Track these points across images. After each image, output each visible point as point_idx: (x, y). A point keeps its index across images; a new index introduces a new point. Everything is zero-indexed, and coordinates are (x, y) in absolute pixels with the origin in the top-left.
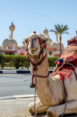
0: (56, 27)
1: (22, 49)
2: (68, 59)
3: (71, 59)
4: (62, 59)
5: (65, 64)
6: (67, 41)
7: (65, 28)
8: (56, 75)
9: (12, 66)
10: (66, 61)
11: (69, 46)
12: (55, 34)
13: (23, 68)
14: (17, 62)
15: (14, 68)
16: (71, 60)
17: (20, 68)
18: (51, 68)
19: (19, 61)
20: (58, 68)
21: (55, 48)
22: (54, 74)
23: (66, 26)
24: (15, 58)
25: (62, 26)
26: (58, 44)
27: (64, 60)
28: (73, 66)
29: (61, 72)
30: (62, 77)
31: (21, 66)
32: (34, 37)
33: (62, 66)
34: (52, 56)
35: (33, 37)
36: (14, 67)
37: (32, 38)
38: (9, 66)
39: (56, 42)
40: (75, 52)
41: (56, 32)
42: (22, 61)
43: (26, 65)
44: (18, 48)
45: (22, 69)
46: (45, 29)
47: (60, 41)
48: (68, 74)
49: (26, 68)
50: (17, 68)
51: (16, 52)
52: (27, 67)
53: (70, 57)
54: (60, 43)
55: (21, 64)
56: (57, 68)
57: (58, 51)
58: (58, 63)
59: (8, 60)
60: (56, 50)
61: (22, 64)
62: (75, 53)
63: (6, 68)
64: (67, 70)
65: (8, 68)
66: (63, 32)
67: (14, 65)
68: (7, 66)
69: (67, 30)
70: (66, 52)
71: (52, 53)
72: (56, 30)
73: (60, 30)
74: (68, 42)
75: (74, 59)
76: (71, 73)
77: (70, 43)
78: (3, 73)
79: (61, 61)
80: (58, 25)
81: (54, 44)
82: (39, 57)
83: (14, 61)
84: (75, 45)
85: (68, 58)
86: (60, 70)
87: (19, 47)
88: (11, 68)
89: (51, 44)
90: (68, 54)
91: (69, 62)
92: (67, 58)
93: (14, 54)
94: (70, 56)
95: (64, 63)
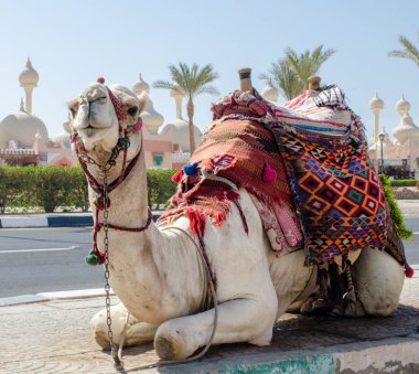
0: (175, 72)
1: (63, 146)
2: (217, 164)
3: (224, 163)
4: (196, 165)
5: (206, 180)
6: (211, 106)
7: (206, 75)
8: (176, 219)
9: (33, 204)
10: (210, 172)
11: (218, 122)
12: (172, 95)
13: (67, 208)
14: (46, 188)
15: (37, 208)
16: (225, 166)
17: (59, 209)
18: (162, 206)
19: (54, 184)
20: (185, 195)
21: (174, 143)
22: (170, 215)
23: (208, 69)
24: (42, 175)
25: (195, 68)
26: (182, 128)
27: (203, 168)
28: (234, 186)
29: (194, 207)
30: (196, 226)
31: (62, 201)
32: (95, 92)
33: (196, 188)
34: (165, 167)
35: (92, 92)
36: (40, 205)
37: (88, 97)
38: (22, 202)
39: (176, 122)
40: (237, 139)
41: (175, 89)
42: (65, 185)
43: (80, 198)
44: (51, 145)
45: (65, 211)
46: (138, 81)
47: (187, 119)
48: (217, 214)
49: (80, 209)
50: (49, 209)
51: (43, 157)
52: (81, 206)
53: (223, 158)
54: (191, 123)
55: (60, 194)
56: (180, 196)
57: (184, 151)
58: (185, 177)
59: (16, 184)
60: (176, 147)
61: (65, 194)
62: (237, 144)
63: (12, 210)
64: (213, 201)
65: (20, 210)
66: (200, 88)
67: (38, 198)
68: (15, 204)
69: (210, 80)
70: (210, 142)
71: (164, 158)
72: (175, 84)
73: (189, 81)
74: (214, 108)
75: (234, 161)
76: (227, 210)
77: (220, 111)
78: (3, 225)
79: (193, 171)
80: (181, 66)
81: (170, 127)
82: (112, 162)
83: (39, 185)
84: (237, 118)
85: (216, 160)
86: (192, 200)
87: (54, 141)
88: (30, 211)
89: (160, 130)
90: (214, 147)
91: (220, 174)
92: (212, 161)
93: (36, 164)
94: (223, 154)
95: (203, 178)
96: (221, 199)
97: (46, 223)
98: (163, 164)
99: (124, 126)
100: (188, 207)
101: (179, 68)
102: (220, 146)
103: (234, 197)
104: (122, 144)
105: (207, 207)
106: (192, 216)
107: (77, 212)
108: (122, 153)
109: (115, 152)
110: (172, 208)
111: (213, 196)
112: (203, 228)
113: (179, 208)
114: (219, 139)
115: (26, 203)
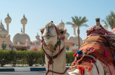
0: (73, 19)
1: (36, 44)
2: (88, 51)
3: (91, 50)
4: (81, 51)
5: (85, 56)
7: (84, 20)
8: (75, 70)
9: (25, 64)
10: (86, 53)
12: (72, 27)
13: (37, 65)
14: (30, 58)
15: (27, 65)
16: (91, 51)
17: (34, 65)
18: (69, 64)
19: (32, 57)
20: (77, 61)
21: (73, 43)
22: (73, 68)
23: (85, 18)
24: (28, 54)
25: (80, 18)
26: (76, 38)
27: (84, 52)
28: (94, 58)
29: (81, 66)
30: (81, 72)
31: (35, 63)
33: (81, 59)
34: (70, 51)
35: (49, 24)
36: (28, 64)
38: (22, 63)
39: (74, 36)
40: (95, 42)
41: (73, 25)
42: (36, 57)
43: (41, 62)
44: (31, 43)
45: (36, 66)
47: (77, 35)
48: (89, 68)
49: (41, 65)
50: (31, 65)
51: (28, 47)
52: (42, 64)
53: (90, 49)
55: (34, 60)
56: (76, 61)
57: (76, 46)
58: (78, 55)
59: (20, 56)
60: (74, 45)
61: (36, 60)
62: (95, 44)
63: (18, 65)
64: (87, 63)
65: (21, 65)
66: (82, 25)
67: (27, 61)
68: (19, 63)
69: (85, 22)
70: (86, 43)
71: (70, 48)
72: (73, 23)
73: (78, 22)
74: (87, 32)
75: (94, 50)
76: (92, 66)
77: (89, 33)
78: (15, 71)
80: (75, 17)
81: (71, 38)
82: (55, 49)
83: (27, 57)
84: (95, 35)
85: (88, 49)
86: (80, 63)
87: (32, 42)
88: (24, 66)
89: (68, 39)
90: (88, 45)
91: (90, 54)
92: (87, 49)
93: (26, 50)
94: (90, 47)
95: (84, 55)
96: (90, 63)
97: (30, 70)
98: (69, 50)
99: (59, 37)
100: (79, 65)
101: (75, 18)
102: (89, 44)
103: (94, 62)
104: (59, 43)
105: (85, 66)
106: (80, 68)
107: (40, 66)
108: (58, 46)
109: (56, 46)
110: (73, 65)
111: (87, 61)
112: (84, 73)
113: (76, 66)
114: (89, 42)
115: (23, 63)
